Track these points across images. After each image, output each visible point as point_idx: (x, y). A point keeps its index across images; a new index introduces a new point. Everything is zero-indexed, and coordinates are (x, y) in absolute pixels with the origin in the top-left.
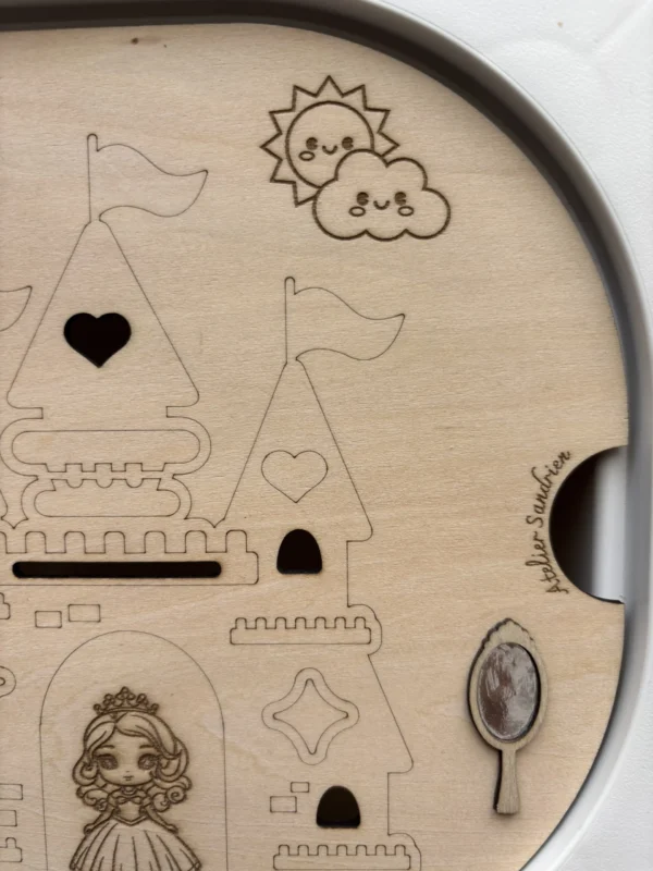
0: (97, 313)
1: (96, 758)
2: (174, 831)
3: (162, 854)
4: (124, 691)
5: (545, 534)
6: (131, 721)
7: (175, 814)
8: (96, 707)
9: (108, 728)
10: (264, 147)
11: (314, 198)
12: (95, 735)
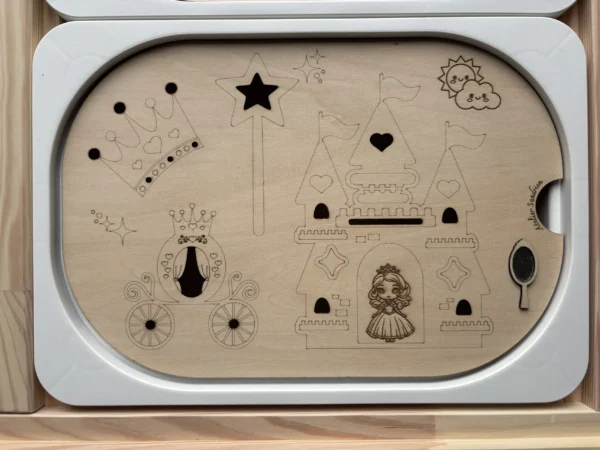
0: (382, 133)
1: (377, 289)
2: (405, 316)
3: (400, 325)
4: (388, 265)
5: (534, 209)
6: (390, 276)
7: (405, 311)
8: (377, 271)
9: (382, 279)
10: (439, 79)
11: (455, 96)
12: (377, 281)
